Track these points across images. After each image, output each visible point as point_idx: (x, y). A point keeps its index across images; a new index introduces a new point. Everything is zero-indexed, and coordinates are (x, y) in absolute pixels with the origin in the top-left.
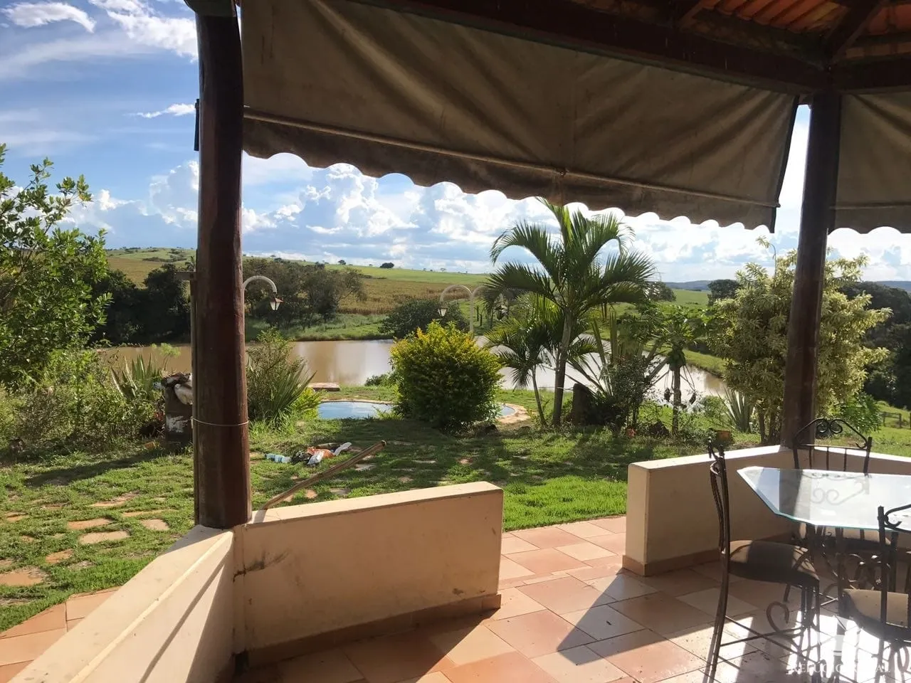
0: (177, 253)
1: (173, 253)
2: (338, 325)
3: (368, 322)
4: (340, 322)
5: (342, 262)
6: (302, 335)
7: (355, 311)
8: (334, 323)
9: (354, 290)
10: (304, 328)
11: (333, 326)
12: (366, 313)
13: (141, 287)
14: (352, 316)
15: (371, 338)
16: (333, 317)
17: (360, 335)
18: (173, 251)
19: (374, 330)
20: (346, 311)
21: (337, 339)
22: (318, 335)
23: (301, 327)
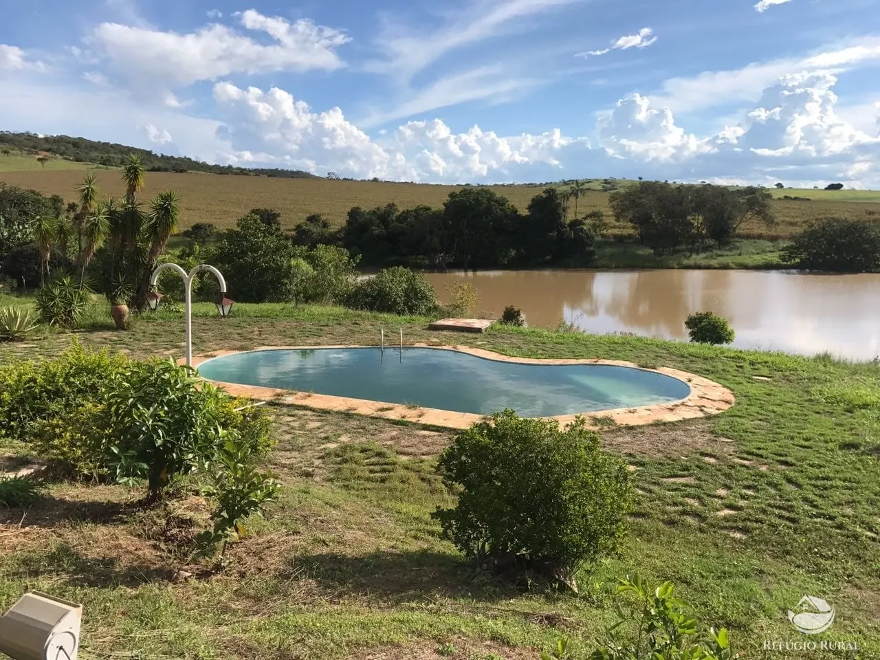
0: (609, 183)
1: (606, 183)
2: (734, 252)
3: (772, 249)
4: (737, 248)
5: (780, 186)
6: (686, 262)
7: (760, 237)
8: (730, 250)
9: (759, 213)
10: (691, 256)
11: (728, 253)
12: (773, 239)
13: (524, 212)
14: (755, 242)
15: (768, 267)
16: (727, 243)
17: (755, 263)
18: (606, 181)
19: (774, 258)
20: (748, 237)
21: (726, 267)
22: (703, 263)
23: (688, 254)
